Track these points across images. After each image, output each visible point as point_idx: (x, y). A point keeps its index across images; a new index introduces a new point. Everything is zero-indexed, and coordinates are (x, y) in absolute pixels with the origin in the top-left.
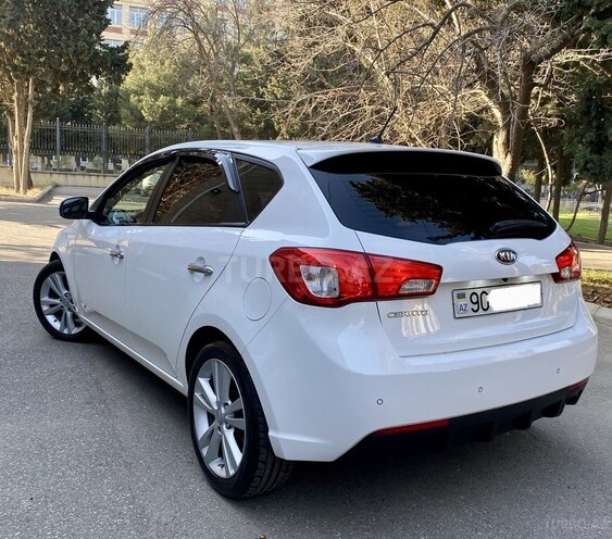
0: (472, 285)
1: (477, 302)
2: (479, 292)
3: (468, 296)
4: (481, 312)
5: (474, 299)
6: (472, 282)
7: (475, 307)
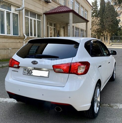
0: (29, 68)
1: (28, 72)
2: (29, 70)
3: (27, 70)
4: (29, 74)
5: (28, 71)
6: (29, 67)
7: (28, 73)
